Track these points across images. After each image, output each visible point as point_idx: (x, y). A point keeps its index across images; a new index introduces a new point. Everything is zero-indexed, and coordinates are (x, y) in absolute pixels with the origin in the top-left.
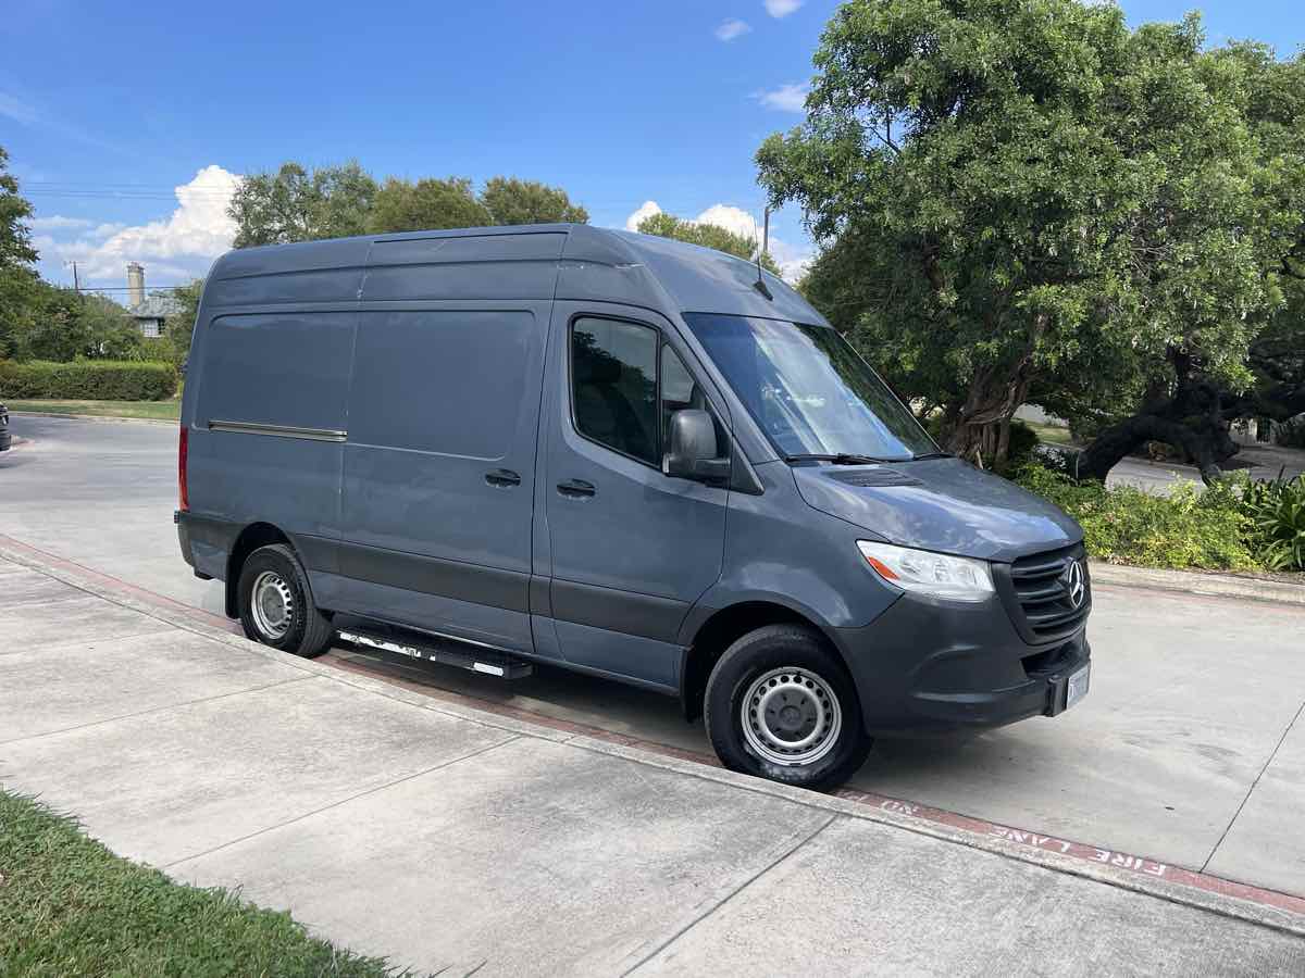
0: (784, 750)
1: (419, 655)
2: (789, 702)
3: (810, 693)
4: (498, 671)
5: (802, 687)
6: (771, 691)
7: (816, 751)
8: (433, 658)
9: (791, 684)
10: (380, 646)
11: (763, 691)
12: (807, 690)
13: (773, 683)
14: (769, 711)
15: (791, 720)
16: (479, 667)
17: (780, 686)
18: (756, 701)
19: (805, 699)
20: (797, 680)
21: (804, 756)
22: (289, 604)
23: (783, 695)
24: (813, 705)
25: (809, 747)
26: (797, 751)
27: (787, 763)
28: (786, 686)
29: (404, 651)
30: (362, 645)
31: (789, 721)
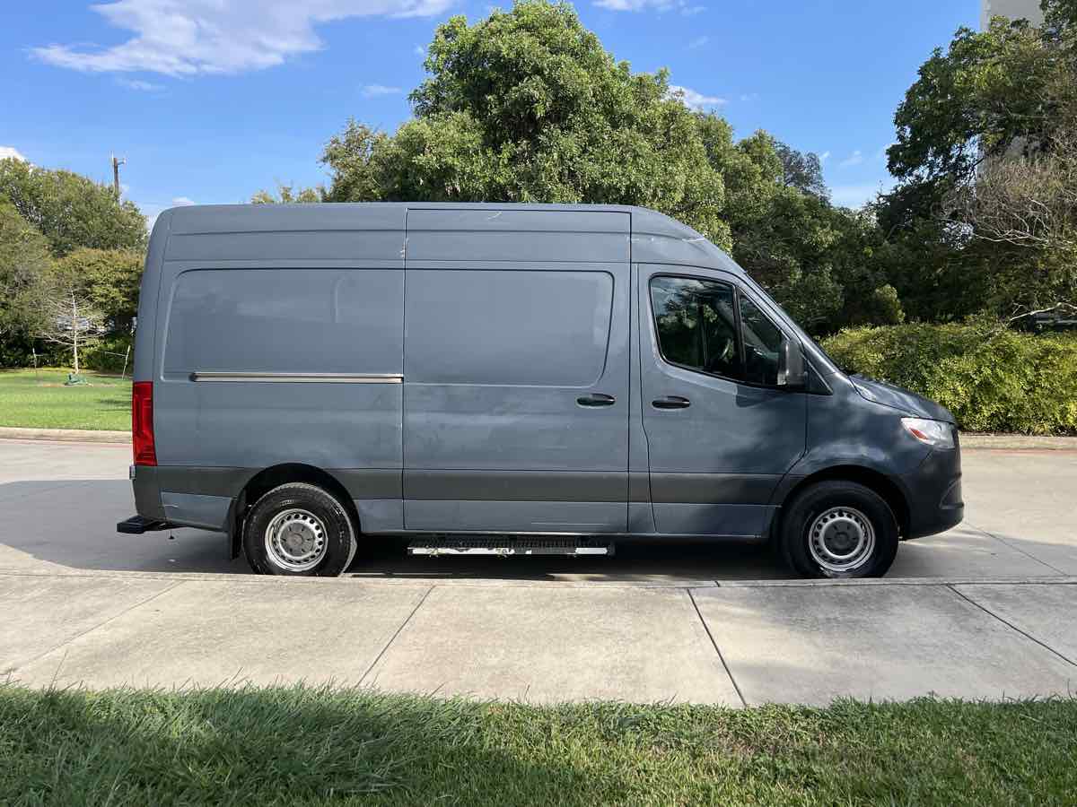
0: (841, 562)
1: (513, 552)
2: (840, 530)
3: (852, 521)
4: (603, 551)
5: (845, 518)
6: (825, 526)
7: (862, 556)
8: (529, 552)
9: (838, 518)
10: (465, 553)
11: (820, 527)
12: (849, 519)
13: (825, 521)
14: (827, 539)
15: (842, 541)
16: (580, 551)
17: (831, 521)
18: (817, 534)
19: (849, 525)
20: (841, 515)
21: (855, 562)
22: (320, 536)
23: (834, 526)
24: (856, 529)
25: (857, 556)
26: (849, 560)
27: (844, 570)
28: (834, 520)
29: (494, 551)
30: (442, 556)
31: (841, 543)
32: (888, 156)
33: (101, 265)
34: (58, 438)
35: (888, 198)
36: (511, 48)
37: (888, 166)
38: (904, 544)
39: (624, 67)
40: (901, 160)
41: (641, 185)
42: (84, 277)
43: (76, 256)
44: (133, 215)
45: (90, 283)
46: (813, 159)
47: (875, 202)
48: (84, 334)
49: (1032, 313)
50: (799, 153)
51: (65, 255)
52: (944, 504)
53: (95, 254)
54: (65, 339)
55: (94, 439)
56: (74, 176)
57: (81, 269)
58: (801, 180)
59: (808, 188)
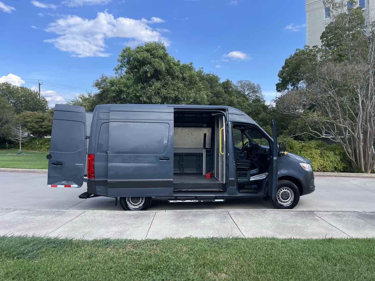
1: (197, 201)
4: (222, 200)
8: (202, 201)
10: (184, 202)
11: (279, 194)
14: (282, 196)
16: (216, 200)
18: (279, 196)
20: (283, 190)
23: (282, 193)
28: (282, 191)
29: (192, 201)
30: (177, 202)
31: (285, 197)
32: (276, 86)
33: (31, 116)
34: (4, 171)
35: (279, 98)
36: (141, 56)
37: (276, 89)
38: (301, 197)
39: (179, 61)
40: (280, 87)
41: (180, 96)
42: (25, 120)
43: (24, 113)
44: (44, 101)
45: (27, 122)
46: (259, 86)
47: (275, 99)
48: (23, 138)
49: (297, 135)
50: (254, 84)
51: (20, 113)
52: (311, 186)
53: (29, 113)
54: (17, 140)
55: (15, 171)
56: (26, 88)
57: (25, 118)
58: (254, 92)
59: (257, 95)
